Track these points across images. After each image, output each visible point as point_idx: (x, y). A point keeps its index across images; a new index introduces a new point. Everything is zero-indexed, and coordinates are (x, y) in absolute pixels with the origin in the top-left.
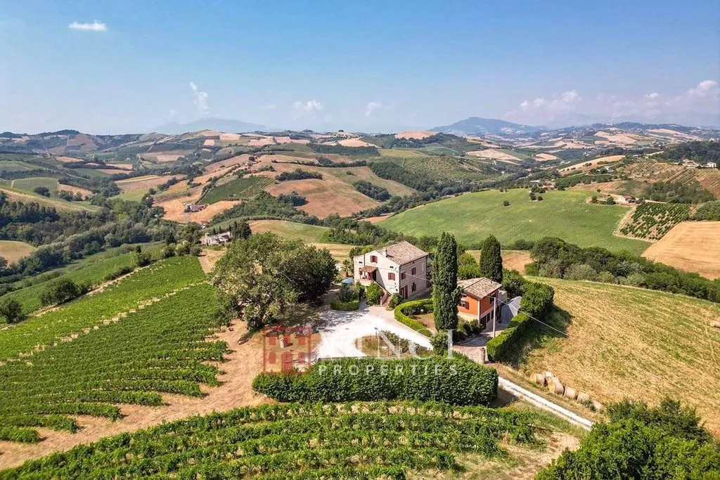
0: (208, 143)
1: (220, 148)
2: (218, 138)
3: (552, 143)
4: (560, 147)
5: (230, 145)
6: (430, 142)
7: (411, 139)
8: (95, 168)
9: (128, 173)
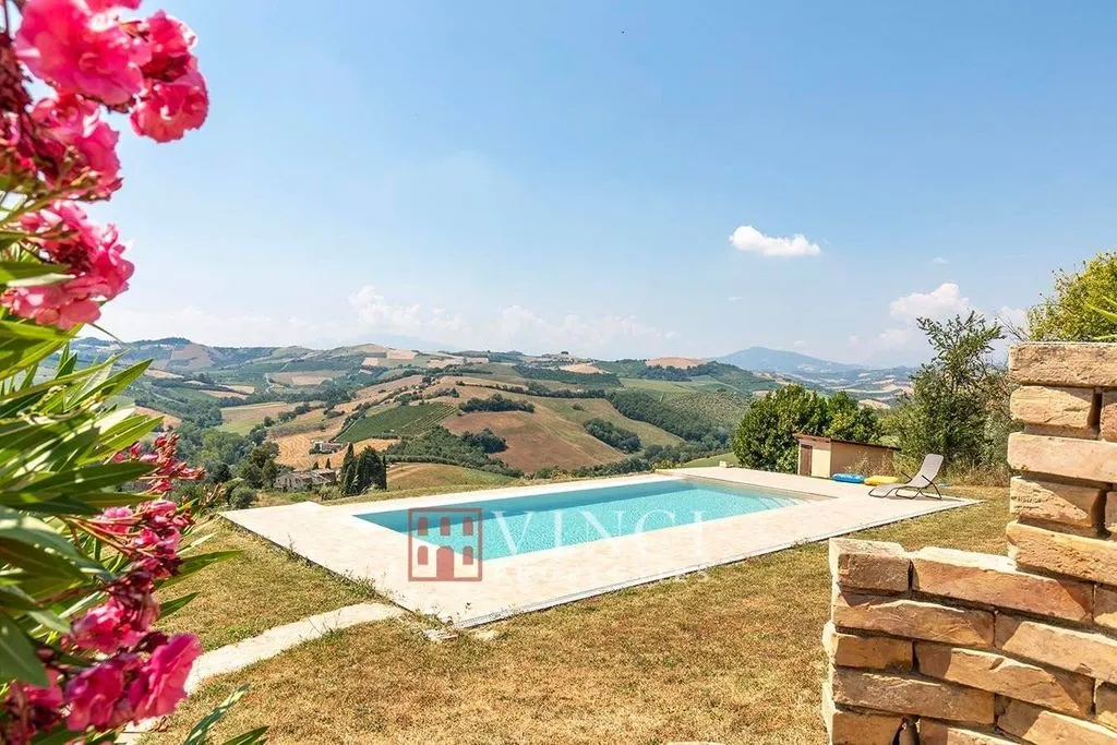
0: (368, 362)
1: (386, 370)
2: (384, 355)
3: (879, 387)
4: (893, 393)
5: (401, 366)
6: (700, 374)
7: (670, 368)
8: (198, 388)
9: (244, 397)
